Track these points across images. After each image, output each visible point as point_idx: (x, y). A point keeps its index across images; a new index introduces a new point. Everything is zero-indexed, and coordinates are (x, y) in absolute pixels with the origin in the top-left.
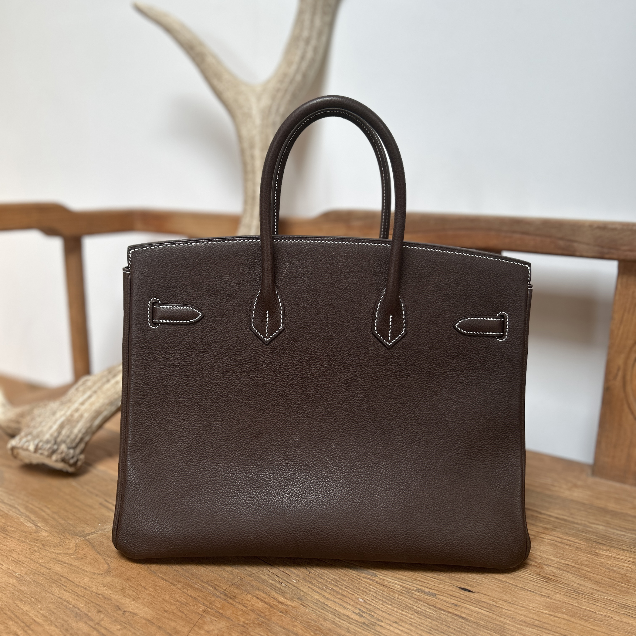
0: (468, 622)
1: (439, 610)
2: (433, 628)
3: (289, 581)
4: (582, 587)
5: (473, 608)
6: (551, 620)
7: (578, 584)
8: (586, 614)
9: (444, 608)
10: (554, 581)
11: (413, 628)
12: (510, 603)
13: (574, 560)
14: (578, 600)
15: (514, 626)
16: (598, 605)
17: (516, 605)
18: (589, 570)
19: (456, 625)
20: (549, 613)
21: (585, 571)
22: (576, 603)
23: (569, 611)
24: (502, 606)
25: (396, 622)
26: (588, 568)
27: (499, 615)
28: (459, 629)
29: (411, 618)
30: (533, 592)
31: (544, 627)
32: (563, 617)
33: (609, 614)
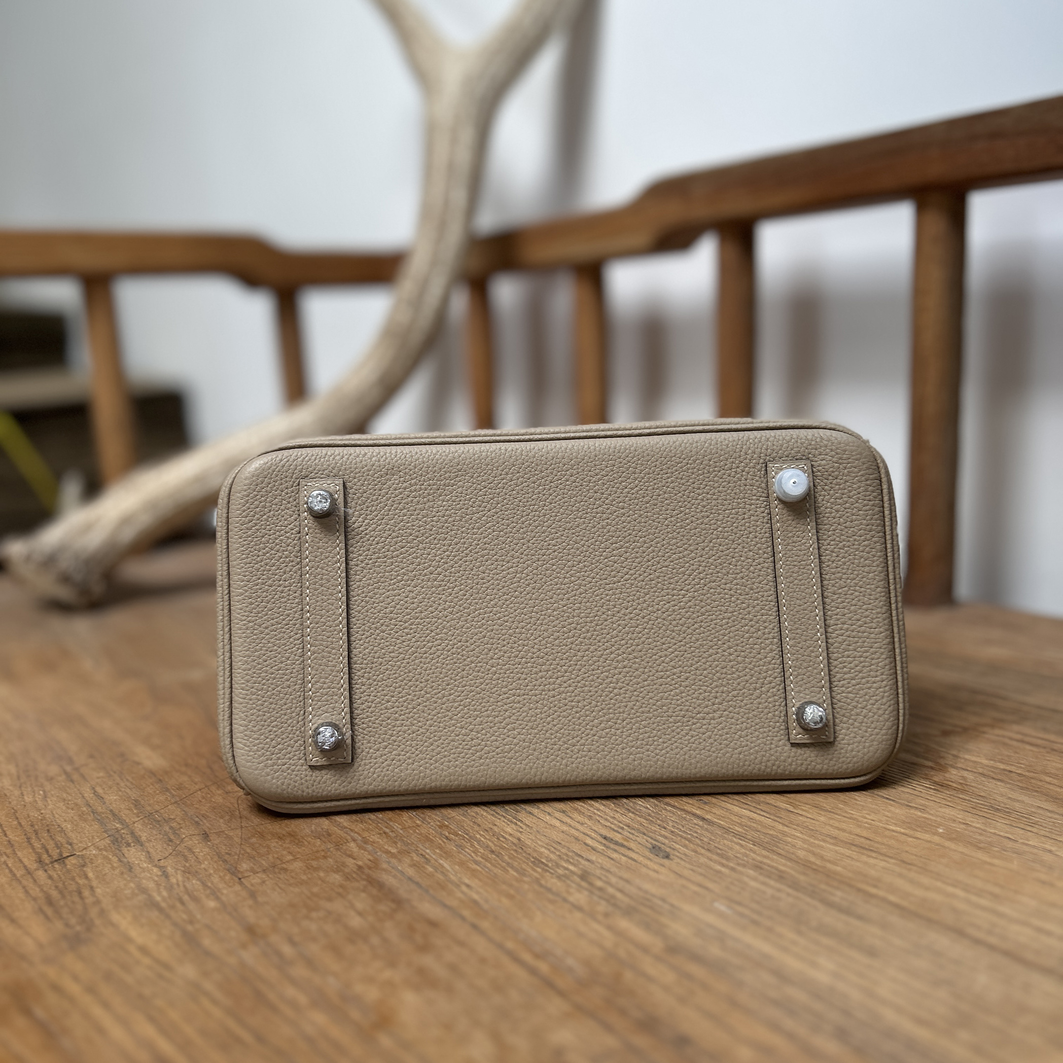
0: (709, 825)
1: (663, 806)
2: (629, 826)
4: (1015, 803)
5: (736, 809)
6: (897, 840)
7: (1010, 798)
8: (989, 840)
9: (676, 804)
10: (955, 789)
11: (589, 823)
12: (827, 811)
13: (1030, 766)
14: (988, 820)
15: (804, 841)
16: (1030, 831)
17: (837, 814)
18: (1055, 781)
19: (680, 827)
20: (902, 831)
21: (1044, 783)
22: (978, 823)
23: (952, 833)
24: (804, 813)
25: (564, 812)
26: (1054, 778)
27: (786, 823)
28: (680, 833)
29: (598, 810)
30: (893, 801)
31: (871, 848)
32: (929, 839)
33: (1046, 846)
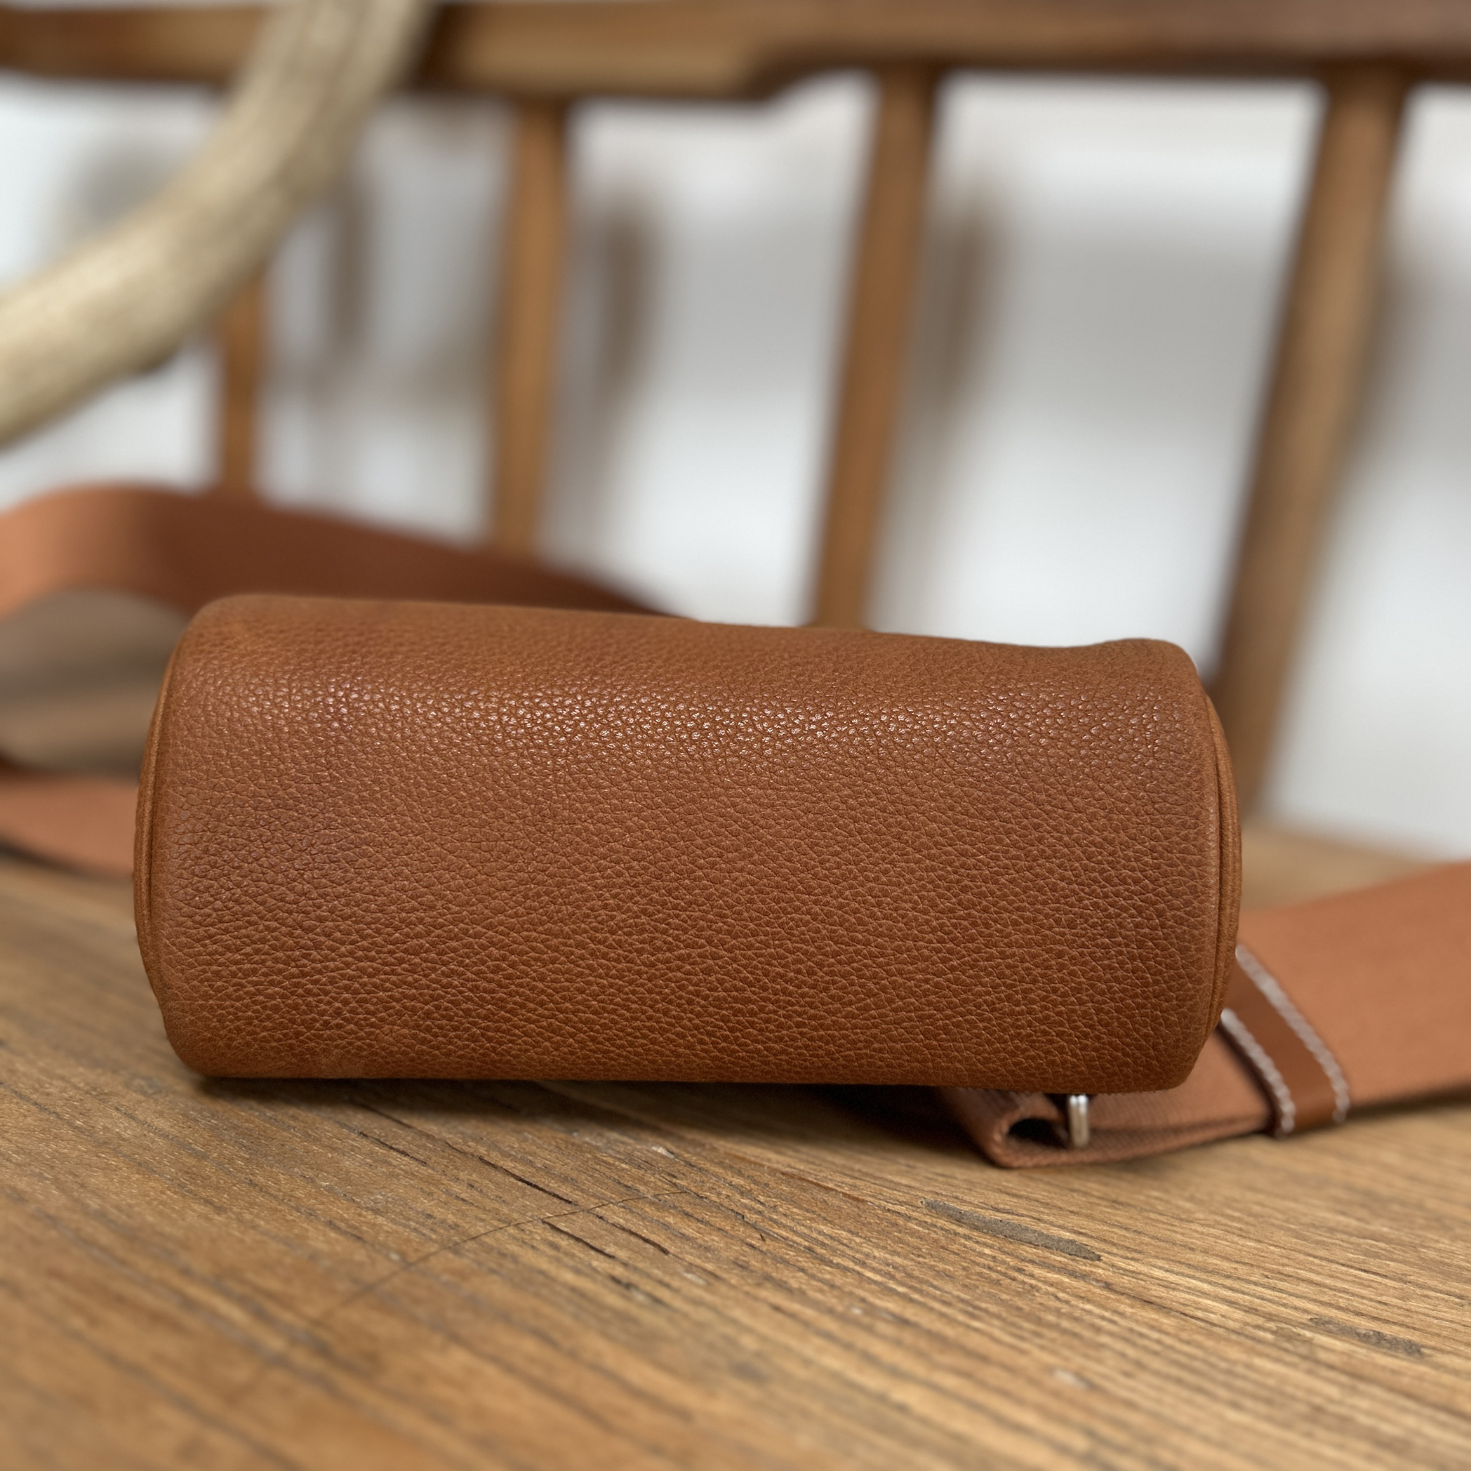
3: (667, 1279)
